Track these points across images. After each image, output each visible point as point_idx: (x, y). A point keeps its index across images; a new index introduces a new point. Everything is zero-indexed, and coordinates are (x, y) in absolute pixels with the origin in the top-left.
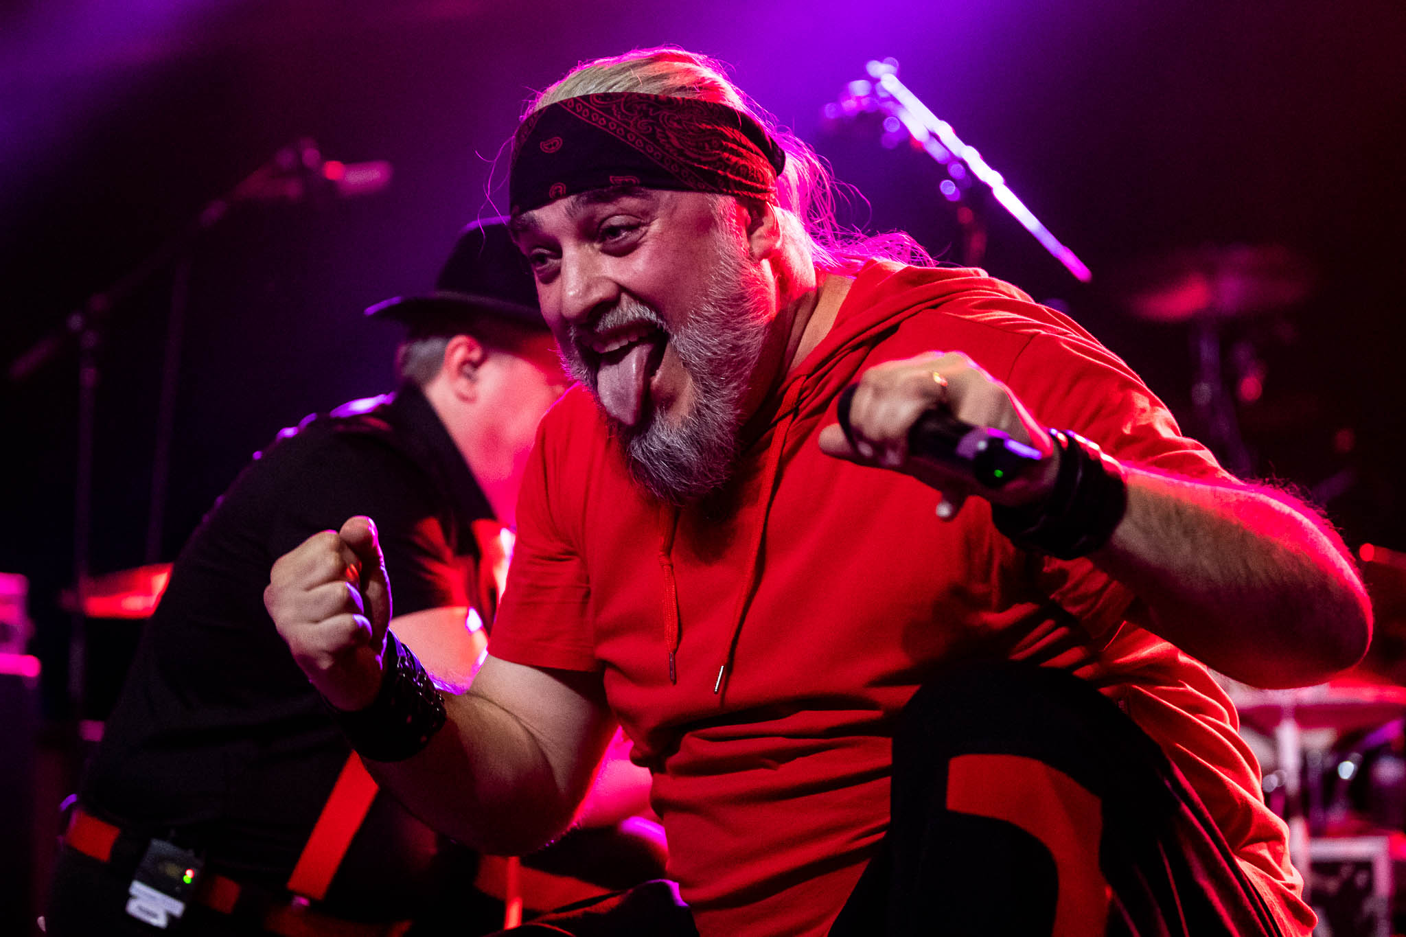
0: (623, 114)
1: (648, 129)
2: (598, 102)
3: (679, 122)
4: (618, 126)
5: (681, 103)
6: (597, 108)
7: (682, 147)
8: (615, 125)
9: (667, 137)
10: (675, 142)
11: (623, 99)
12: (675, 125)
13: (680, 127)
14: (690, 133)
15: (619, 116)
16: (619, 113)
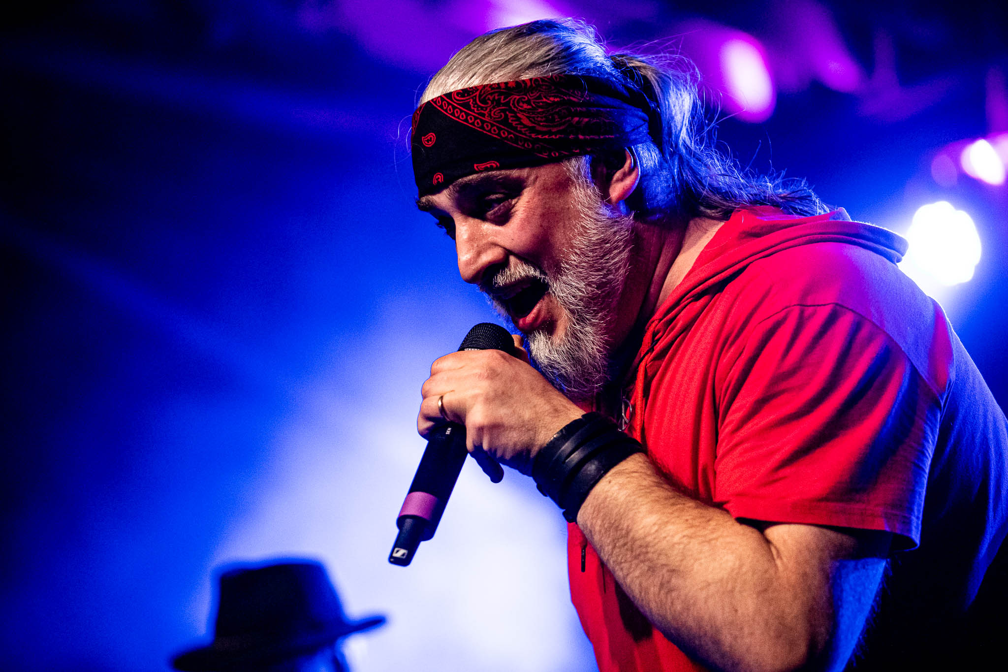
0: (479, 106)
1: (501, 116)
2: (458, 98)
3: (528, 102)
4: (476, 118)
5: (529, 84)
6: (457, 104)
7: (533, 125)
8: (473, 118)
9: (518, 119)
10: (526, 121)
11: (478, 93)
12: (525, 106)
13: (529, 107)
14: (540, 110)
15: (475, 109)
16: (476, 106)
